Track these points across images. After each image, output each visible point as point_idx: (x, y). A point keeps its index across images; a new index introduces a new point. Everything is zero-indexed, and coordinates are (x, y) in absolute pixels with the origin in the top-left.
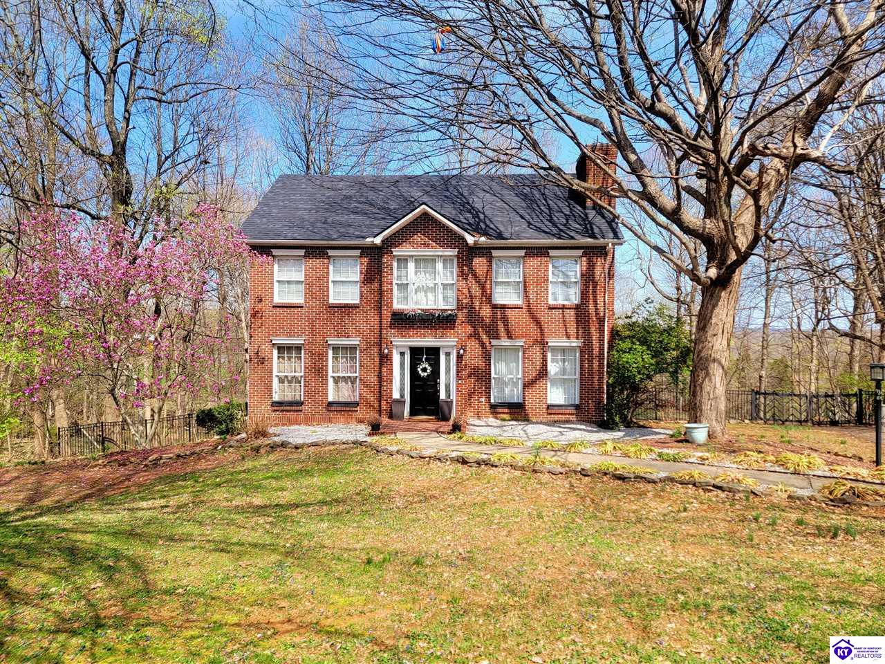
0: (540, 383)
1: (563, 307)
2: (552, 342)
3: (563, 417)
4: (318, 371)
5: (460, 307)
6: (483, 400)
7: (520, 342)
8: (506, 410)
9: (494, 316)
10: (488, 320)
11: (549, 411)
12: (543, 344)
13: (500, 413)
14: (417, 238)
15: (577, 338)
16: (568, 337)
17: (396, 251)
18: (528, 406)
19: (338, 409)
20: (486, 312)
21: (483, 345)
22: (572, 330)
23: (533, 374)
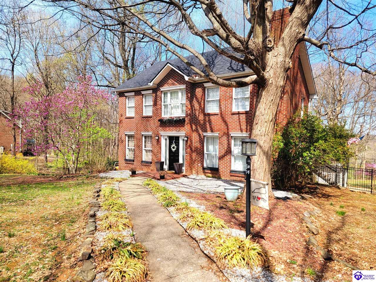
0: (227, 158)
1: (239, 113)
2: (232, 134)
3: (239, 179)
4: (139, 147)
5: (187, 115)
6: (199, 165)
7: (216, 134)
8: (209, 172)
9: (205, 120)
10: (202, 122)
11: (231, 174)
12: (228, 135)
13: (207, 173)
14: (170, 81)
15: (247, 132)
16: (242, 131)
17: (162, 89)
18: (221, 170)
19: (145, 164)
20: (201, 117)
21: (200, 135)
22: (244, 127)
23: (223, 152)
